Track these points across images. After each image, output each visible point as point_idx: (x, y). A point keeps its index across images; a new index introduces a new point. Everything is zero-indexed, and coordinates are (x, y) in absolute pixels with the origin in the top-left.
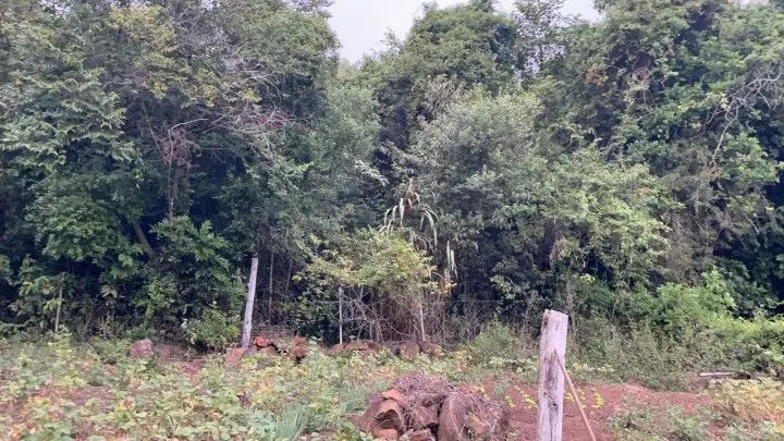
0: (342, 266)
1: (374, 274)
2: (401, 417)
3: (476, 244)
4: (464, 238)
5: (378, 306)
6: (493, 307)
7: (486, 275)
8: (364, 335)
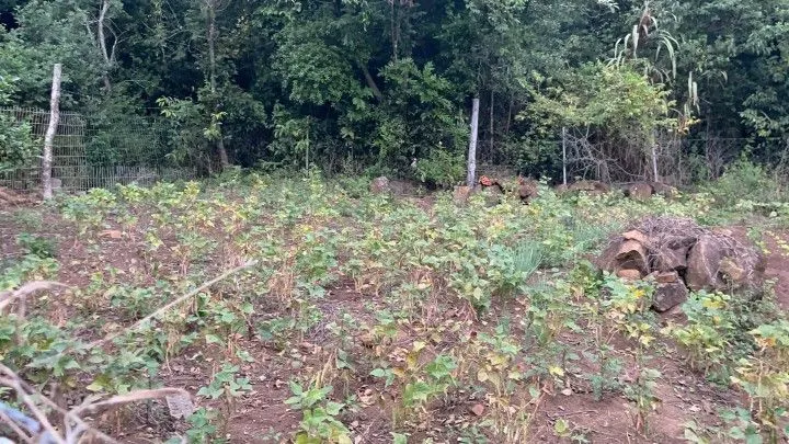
0: (567, 104)
1: (602, 111)
2: (644, 258)
3: (725, 74)
4: (709, 68)
5: (606, 147)
6: (741, 147)
7: (734, 110)
8: (590, 176)
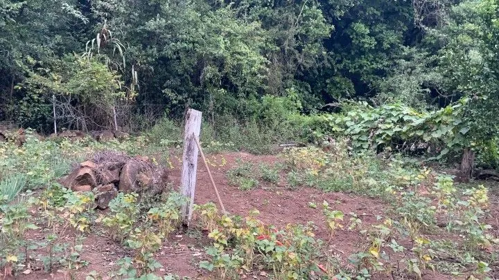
0: (54, 80)
1: (78, 86)
2: (93, 177)
3: (152, 68)
4: (145, 64)
5: (83, 108)
6: (164, 109)
7: (159, 88)
8: (73, 128)
